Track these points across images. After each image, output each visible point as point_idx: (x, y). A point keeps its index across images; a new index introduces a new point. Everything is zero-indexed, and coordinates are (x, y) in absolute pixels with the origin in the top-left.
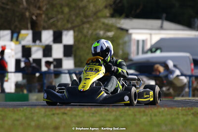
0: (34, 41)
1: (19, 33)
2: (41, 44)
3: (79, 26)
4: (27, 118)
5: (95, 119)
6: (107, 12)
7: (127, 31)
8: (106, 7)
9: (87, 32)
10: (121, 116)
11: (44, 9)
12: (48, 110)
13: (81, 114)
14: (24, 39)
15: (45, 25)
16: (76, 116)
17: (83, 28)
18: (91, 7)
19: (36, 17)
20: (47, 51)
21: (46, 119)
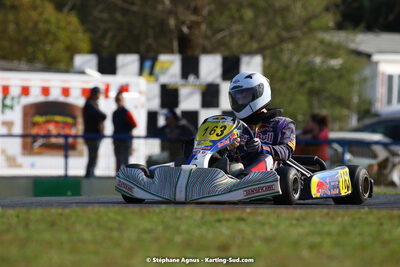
0: (185, 75)
1: (154, 60)
2: (198, 82)
3: (272, 47)
4: (167, 227)
5: (301, 230)
6: (330, 20)
7: (369, 56)
8: (327, 9)
9: (290, 59)
10: (353, 226)
11: (205, 12)
12: (208, 211)
13: (273, 220)
14: (164, 71)
15: (207, 44)
16: (262, 224)
17: (282, 51)
18: (298, 10)
19: (189, 28)
20: (210, 96)
21: (204, 230)
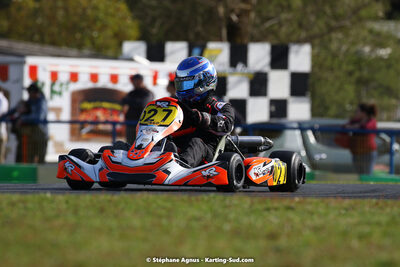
0: (233, 63)
1: (203, 48)
2: (246, 70)
3: (321, 36)
4: (215, 215)
6: (379, 9)
9: (339, 49)
11: (254, 0)
12: (256, 200)
13: (322, 210)
14: (213, 59)
15: (255, 32)
16: (312, 213)
17: (330, 40)
19: (238, 16)
20: (258, 85)
21: (252, 219)
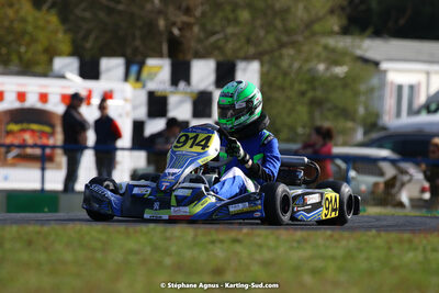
0: (175, 81)
1: (142, 64)
2: (189, 89)
3: (272, 51)
4: (155, 248)
5: (303, 254)
6: (335, 23)
7: (377, 64)
8: (332, 12)
9: (290, 66)
10: (360, 250)
11: (198, 13)
12: (200, 232)
13: (271, 243)
14: (152, 76)
15: (199, 47)
16: (260, 246)
17: (281, 56)
18: (300, 12)
19: (180, 29)
20: (202, 105)
21: (195, 252)
